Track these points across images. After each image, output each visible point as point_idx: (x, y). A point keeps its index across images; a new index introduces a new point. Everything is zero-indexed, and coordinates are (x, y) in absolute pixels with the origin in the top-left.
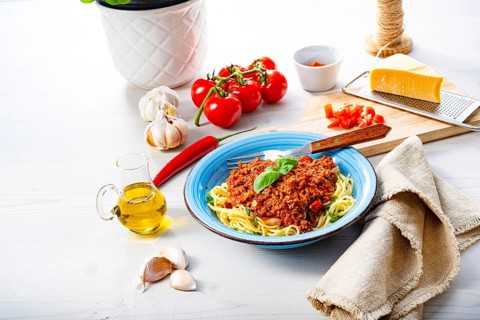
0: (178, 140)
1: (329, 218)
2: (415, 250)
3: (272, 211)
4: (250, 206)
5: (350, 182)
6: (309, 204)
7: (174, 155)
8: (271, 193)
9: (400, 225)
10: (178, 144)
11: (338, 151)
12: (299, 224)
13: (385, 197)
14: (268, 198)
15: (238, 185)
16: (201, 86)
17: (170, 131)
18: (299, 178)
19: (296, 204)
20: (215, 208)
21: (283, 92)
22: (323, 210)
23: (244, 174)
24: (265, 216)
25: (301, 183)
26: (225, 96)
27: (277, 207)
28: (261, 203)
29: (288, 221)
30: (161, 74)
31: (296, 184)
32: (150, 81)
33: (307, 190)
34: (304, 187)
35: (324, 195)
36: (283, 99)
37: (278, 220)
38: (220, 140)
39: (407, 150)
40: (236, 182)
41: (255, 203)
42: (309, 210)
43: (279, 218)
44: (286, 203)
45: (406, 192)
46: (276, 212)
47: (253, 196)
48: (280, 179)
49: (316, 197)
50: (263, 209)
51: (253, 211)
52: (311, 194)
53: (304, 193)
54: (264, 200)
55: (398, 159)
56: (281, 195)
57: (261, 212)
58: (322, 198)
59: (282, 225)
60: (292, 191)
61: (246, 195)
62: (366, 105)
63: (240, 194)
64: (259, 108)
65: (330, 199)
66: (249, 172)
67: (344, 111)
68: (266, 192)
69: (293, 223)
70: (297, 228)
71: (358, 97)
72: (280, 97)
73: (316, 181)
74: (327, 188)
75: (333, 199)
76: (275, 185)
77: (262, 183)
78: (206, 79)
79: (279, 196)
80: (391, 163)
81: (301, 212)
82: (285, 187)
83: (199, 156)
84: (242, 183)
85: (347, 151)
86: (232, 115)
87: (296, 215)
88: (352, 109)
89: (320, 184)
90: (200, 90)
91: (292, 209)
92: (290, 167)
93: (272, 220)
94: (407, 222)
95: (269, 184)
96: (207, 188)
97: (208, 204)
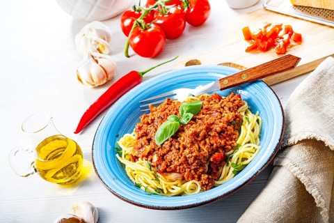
0: (104, 78)
1: (232, 169)
2: (320, 209)
3: (172, 166)
4: (151, 160)
5: (258, 121)
6: (211, 155)
7: (104, 90)
8: (171, 146)
9: (304, 179)
10: (105, 81)
11: (247, 86)
12: (199, 179)
13: (291, 141)
14: (168, 152)
15: (142, 136)
16: (128, 18)
17: (95, 70)
18: (200, 127)
19: (196, 158)
20: (123, 160)
21: (206, 15)
22: (226, 159)
23: (148, 124)
24: (164, 172)
25: (201, 134)
26: (146, 29)
27: (176, 163)
28: (162, 158)
29: (188, 177)
30: (95, 8)
31: (196, 135)
32: (87, 16)
33: (207, 140)
34: (205, 137)
35: (226, 144)
36: (207, 21)
37: (179, 175)
38: (143, 74)
39: (321, 77)
40: (141, 132)
41: (155, 158)
42: (211, 162)
43: (180, 173)
44: (185, 157)
45: (310, 139)
46: (176, 167)
47: (154, 150)
48: (181, 129)
49: (217, 147)
50: (163, 164)
51: (153, 166)
52: (212, 145)
53: (205, 144)
54: (164, 155)
55: (309, 90)
56: (182, 149)
57: (161, 168)
58: (224, 148)
59: (184, 180)
60: (192, 144)
61: (148, 148)
62: (286, 22)
63: (142, 147)
64: (186, 31)
65: (232, 148)
66: (153, 121)
67: (261, 33)
68: (167, 145)
69: (193, 178)
70: (197, 183)
71: (278, 13)
72: (204, 20)
73: (218, 129)
74: (230, 135)
75: (235, 148)
76: (176, 137)
77: (162, 136)
78: (133, 11)
79: (179, 149)
80: (301, 96)
81: (202, 165)
82: (185, 138)
83: (112, 101)
84: (146, 134)
85: (256, 85)
86: (155, 46)
87: (196, 170)
88: (269, 30)
89: (221, 133)
90: (127, 22)
91: (192, 164)
92: (191, 116)
93: (173, 176)
94: (314, 172)
95: (169, 137)
96: (117, 136)
97: (117, 155)
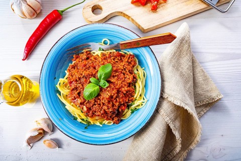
4: (82, 109)
5: (144, 75)
6: (119, 107)
8: (95, 102)
12: (113, 119)
14: (93, 105)
18: (113, 92)
23: (77, 81)
28: (89, 109)
31: (111, 97)
33: (118, 99)
41: (85, 108)
44: (104, 110)
50: (91, 112)
52: (121, 102)
53: (116, 101)
54: (91, 107)
55: (175, 54)
57: (90, 115)
63: (75, 98)
66: (80, 79)
70: (111, 121)
74: (131, 94)
75: (133, 101)
79: (100, 104)
91: (109, 114)
93: (97, 118)
96: (55, 78)
97: (58, 94)
